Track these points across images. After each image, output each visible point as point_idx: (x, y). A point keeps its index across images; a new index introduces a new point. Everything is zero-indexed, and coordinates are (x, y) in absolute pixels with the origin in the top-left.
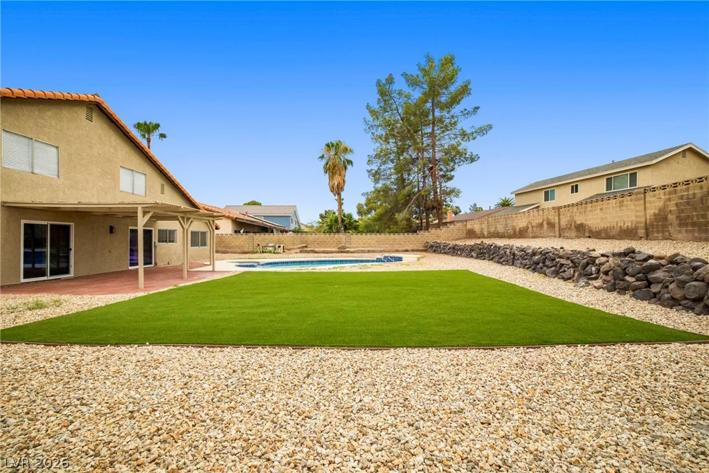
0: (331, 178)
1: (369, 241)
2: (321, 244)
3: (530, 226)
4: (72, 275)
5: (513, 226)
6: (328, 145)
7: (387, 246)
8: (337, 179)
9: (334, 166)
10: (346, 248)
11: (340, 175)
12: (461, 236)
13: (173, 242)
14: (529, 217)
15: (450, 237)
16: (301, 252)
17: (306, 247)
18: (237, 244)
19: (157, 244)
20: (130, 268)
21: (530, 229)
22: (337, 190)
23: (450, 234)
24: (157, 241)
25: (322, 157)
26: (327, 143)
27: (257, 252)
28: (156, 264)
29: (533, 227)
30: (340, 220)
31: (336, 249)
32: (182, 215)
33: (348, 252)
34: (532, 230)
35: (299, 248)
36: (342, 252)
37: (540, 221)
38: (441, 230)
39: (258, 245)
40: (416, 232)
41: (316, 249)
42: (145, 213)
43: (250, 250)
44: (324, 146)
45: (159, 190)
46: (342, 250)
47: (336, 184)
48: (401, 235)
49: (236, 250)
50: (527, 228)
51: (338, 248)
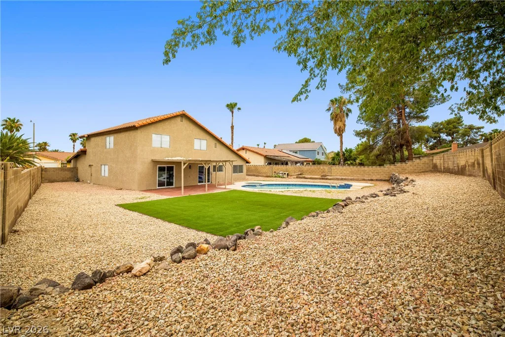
0: (335, 124)
1: (345, 172)
2: (311, 172)
3: (467, 165)
4: (174, 186)
5: (458, 163)
6: (332, 101)
7: (358, 175)
8: (339, 124)
9: (337, 115)
10: (326, 176)
11: (341, 121)
12: (427, 170)
13: (222, 171)
14: (466, 157)
15: (415, 170)
16: (297, 177)
17: (301, 174)
18: (264, 171)
19: (212, 172)
20: (199, 184)
21: (467, 168)
22: (340, 132)
23: (415, 168)
24: (212, 171)
25: (329, 110)
26: (331, 99)
27: (272, 177)
28: (211, 182)
29: (469, 166)
30: (341, 154)
31: (319, 177)
32: (205, 162)
33: (327, 179)
34: (469, 169)
35: (297, 175)
36: (323, 179)
37: (473, 161)
38: (406, 164)
39: (275, 172)
40: (394, 164)
41: (306, 176)
42: (184, 164)
43: (271, 175)
44: (329, 102)
45: (214, 146)
46: (323, 178)
47: (338, 128)
48: (370, 167)
49: (263, 175)
50: (465, 166)
51: (321, 176)
